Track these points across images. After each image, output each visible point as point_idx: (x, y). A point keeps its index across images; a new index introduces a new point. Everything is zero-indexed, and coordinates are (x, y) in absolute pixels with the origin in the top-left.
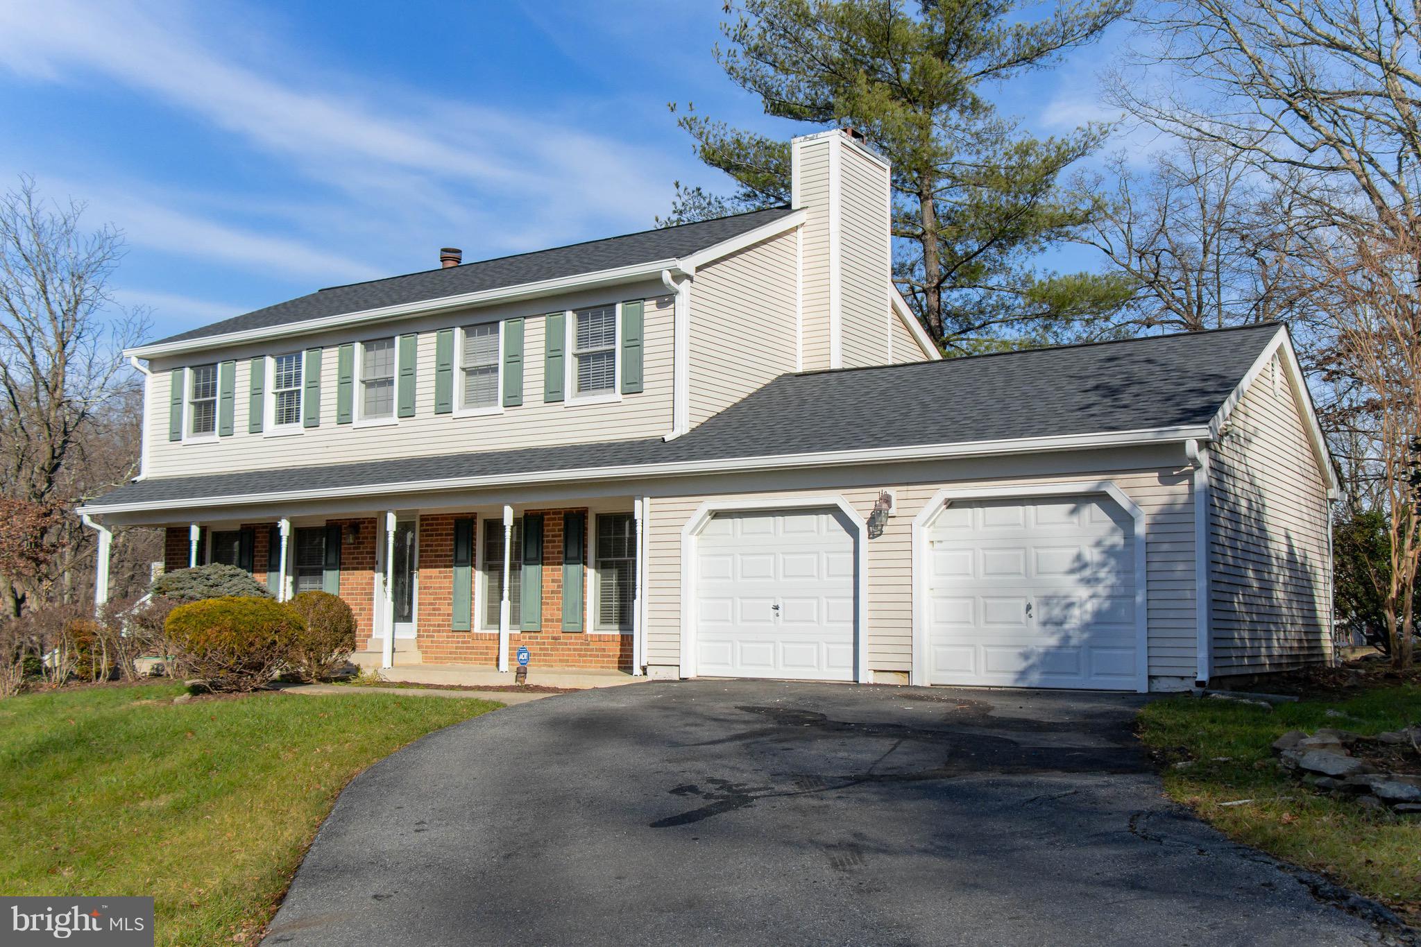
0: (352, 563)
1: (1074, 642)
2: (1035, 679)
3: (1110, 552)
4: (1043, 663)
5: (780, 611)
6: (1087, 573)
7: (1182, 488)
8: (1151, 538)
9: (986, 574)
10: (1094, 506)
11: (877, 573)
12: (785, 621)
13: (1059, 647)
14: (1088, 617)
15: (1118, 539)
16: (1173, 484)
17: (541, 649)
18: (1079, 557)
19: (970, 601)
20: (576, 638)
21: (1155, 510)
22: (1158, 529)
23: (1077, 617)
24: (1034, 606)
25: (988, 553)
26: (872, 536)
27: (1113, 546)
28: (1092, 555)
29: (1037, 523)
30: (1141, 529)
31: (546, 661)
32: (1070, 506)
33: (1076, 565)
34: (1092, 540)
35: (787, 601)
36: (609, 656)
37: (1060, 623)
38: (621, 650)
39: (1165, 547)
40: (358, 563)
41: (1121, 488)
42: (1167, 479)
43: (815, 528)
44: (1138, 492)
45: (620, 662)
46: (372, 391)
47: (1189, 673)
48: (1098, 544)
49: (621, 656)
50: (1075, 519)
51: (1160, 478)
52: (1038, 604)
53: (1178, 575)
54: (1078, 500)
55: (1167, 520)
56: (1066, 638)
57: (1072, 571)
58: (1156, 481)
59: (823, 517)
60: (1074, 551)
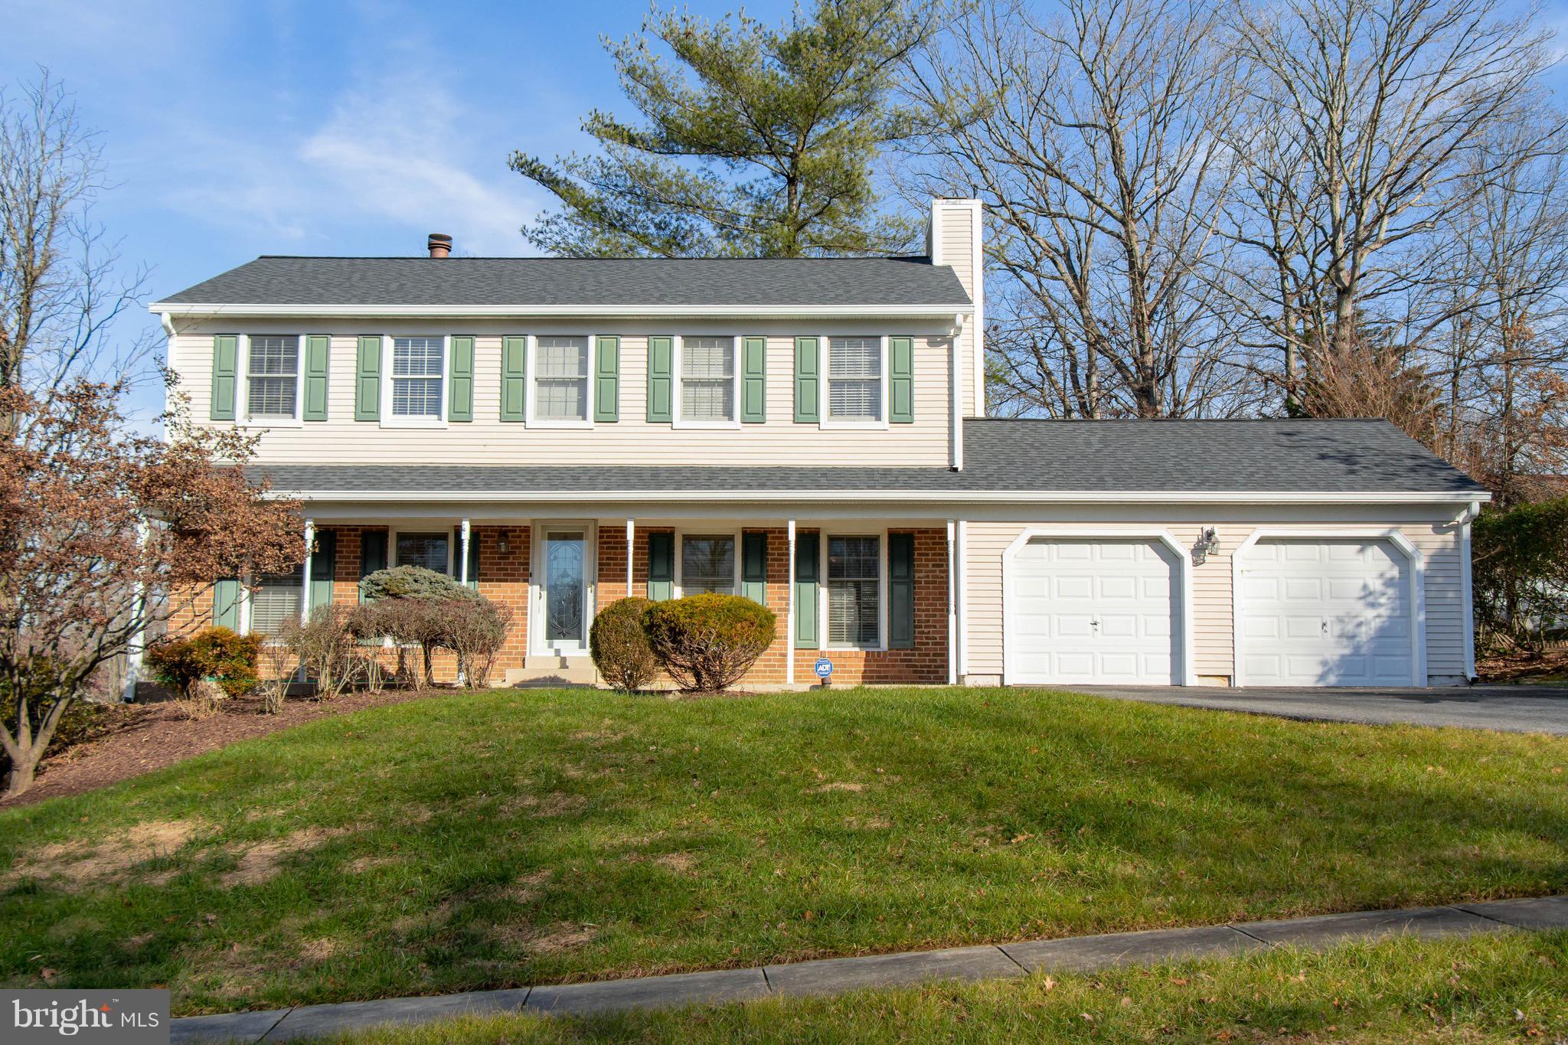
0: (496, 575)
1: (1364, 651)
2: (1332, 680)
3: (1390, 583)
4: (1339, 667)
5: (1098, 627)
6: (1370, 599)
7: (1450, 536)
8: (1428, 572)
9: (1288, 598)
10: (1376, 547)
11: (1200, 594)
12: (1103, 634)
13: (1352, 655)
14: (1372, 633)
15: (1395, 572)
16: (1443, 533)
17: (765, 666)
18: (1365, 587)
19: (1275, 620)
20: (809, 655)
21: (1430, 552)
22: (1434, 567)
23: (1365, 634)
24: (1328, 624)
25: (1289, 581)
26: (1196, 564)
27: (1392, 579)
28: (1376, 585)
29: (1330, 559)
30: (1420, 565)
31: (772, 677)
32: (1358, 547)
33: (1362, 594)
34: (1375, 574)
35: (1104, 618)
36: (851, 672)
37: (1353, 637)
38: (865, 666)
39: (1439, 580)
40: (505, 575)
41: (1404, 536)
42: (1439, 530)
43: (1132, 556)
44: (1420, 538)
45: (863, 677)
46: (546, 389)
47: (1458, 672)
48: (1382, 575)
49: (865, 671)
50: (1360, 557)
51: (1433, 529)
52: (1332, 622)
53: (1448, 601)
54: (1365, 542)
55: (1439, 559)
56: (1357, 648)
57: (1361, 598)
58: (1430, 531)
59: (1139, 547)
60: (1361, 582)
